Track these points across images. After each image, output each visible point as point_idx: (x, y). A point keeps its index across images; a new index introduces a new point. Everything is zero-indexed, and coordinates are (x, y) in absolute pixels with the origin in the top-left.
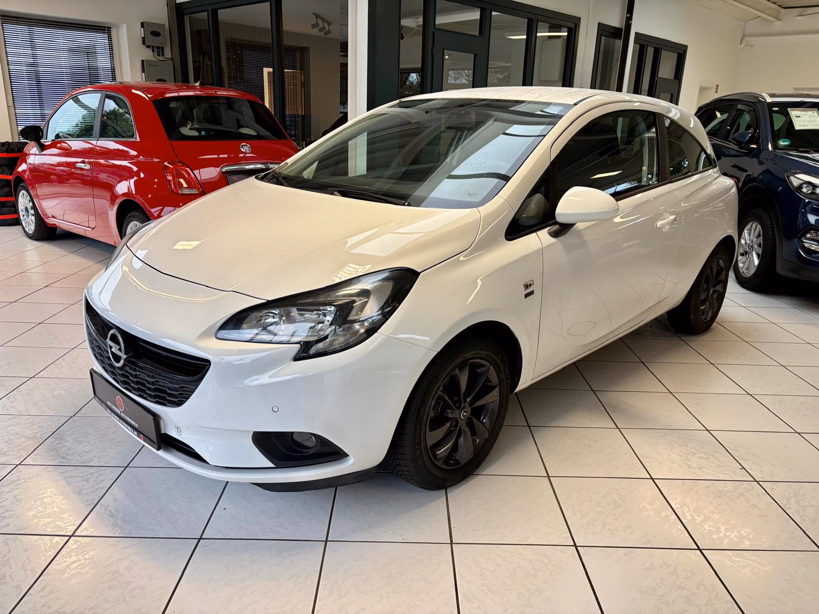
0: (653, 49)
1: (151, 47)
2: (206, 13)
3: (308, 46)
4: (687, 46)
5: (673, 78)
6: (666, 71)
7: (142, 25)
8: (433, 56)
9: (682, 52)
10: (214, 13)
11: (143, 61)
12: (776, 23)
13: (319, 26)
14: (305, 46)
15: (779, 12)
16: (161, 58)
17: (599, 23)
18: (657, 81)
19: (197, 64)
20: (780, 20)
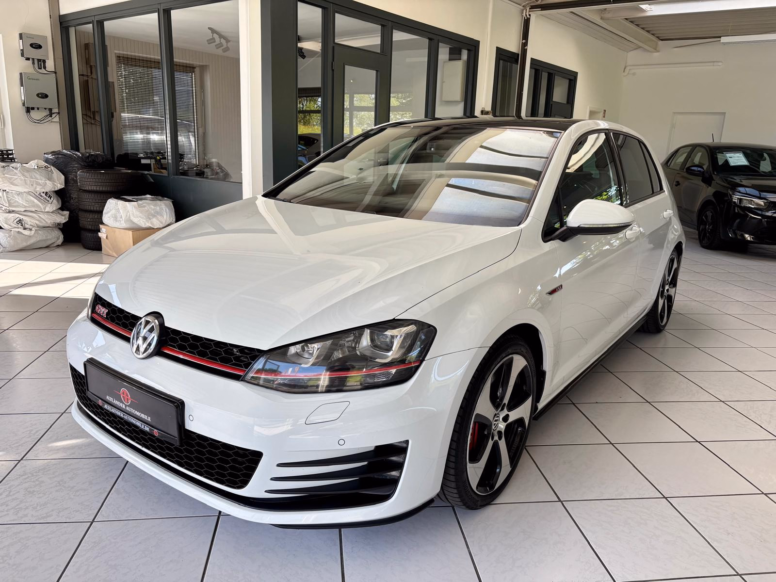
0: (547, 74)
1: (31, 59)
2: (91, 25)
3: (207, 64)
4: (577, 73)
5: (565, 102)
6: (559, 95)
7: (21, 35)
8: (333, 70)
9: (572, 78)
10: (100, 24)
11: (21, 74)
12: (655, 53)
13: (215, 42)
14: (204, 64)
15: (657, 44)
16: (43, 71)
17: (497, 47)
18: (552, 105)
19: (85, 78)
20: (658, 51)
